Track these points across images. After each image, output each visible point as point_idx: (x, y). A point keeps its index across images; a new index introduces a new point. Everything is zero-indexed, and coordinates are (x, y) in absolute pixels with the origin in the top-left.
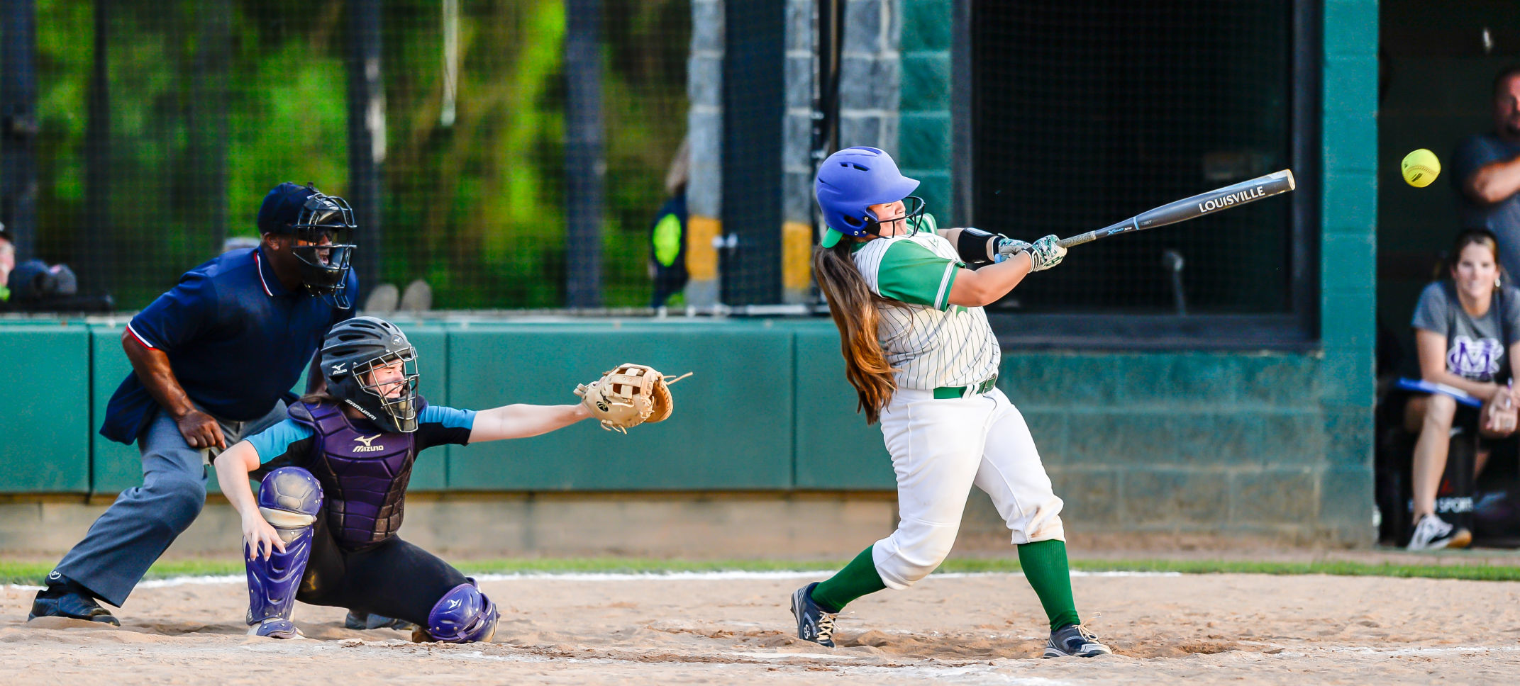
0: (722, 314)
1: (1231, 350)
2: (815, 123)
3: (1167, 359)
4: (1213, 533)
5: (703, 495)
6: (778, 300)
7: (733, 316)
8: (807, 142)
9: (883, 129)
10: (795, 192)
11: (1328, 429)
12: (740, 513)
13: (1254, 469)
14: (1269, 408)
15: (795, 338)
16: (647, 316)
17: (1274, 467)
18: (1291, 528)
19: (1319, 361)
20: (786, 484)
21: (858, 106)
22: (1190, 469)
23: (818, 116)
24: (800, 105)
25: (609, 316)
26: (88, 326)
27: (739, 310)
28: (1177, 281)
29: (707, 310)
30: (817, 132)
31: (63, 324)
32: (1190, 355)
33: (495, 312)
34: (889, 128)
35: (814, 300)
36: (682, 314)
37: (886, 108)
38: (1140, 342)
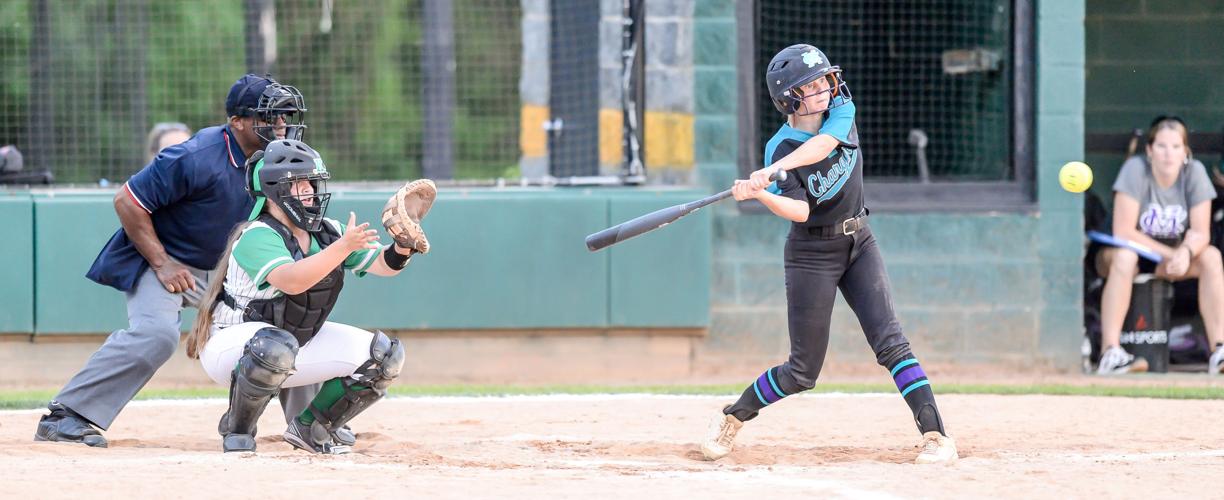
0: (550, 184)
1: (967, 211)
2: (626, 28)
3: (912, 219)
4: (952, 361)
5: (535, 333)
6: (595, 173)
7: (558, 185)
8: (619, 43)
9: (680, 32)
10: (609, 85)
11: (1045, 276)
12: (565, 347)
13: (985, 309)
14: (996, 259)
15: (609, 203)
16: (488, 186)
17: (1000, 307)
18: (1015, 357)
19: (1037, 220)
20: (603, 324)
21: (660, 14)
22: (933, 309)
23: (629, 22)
24: (613, 13)
25: (458, 186)
26: (32, 196)
27: (564, 181)
28: (921, 156)
29: (538, 181)
30: (628, 35)
31: (12, 195)
32: (934, 216)
33: (364, 183)
34: (686, 32)
35: (625, 172)
36: (517, 184)
37: (683, 15)
38: (891, 205)
